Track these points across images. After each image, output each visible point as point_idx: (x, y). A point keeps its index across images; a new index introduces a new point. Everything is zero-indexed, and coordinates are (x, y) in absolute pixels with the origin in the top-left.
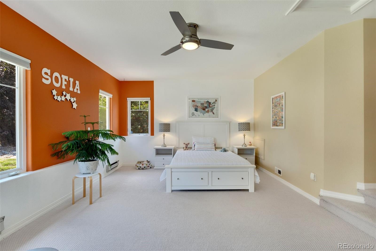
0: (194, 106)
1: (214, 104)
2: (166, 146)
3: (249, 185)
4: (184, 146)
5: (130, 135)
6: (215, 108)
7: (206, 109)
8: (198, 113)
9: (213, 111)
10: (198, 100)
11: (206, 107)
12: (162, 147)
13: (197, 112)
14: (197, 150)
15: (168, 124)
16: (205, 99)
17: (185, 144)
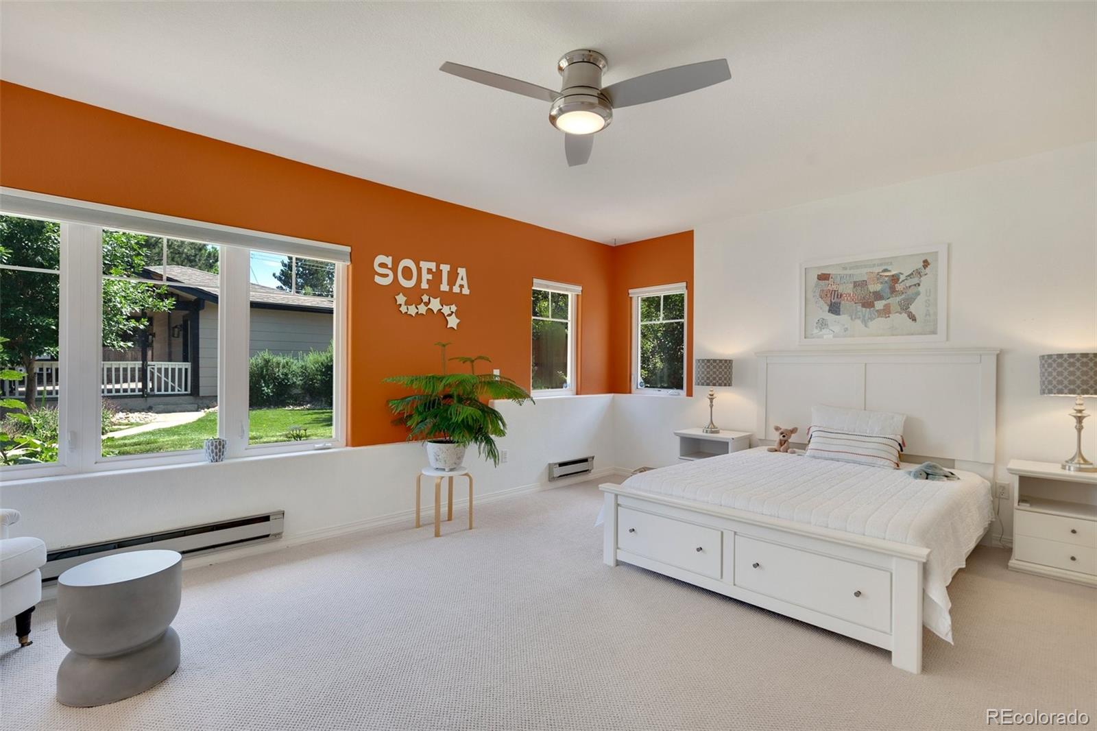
0: (824, 295)
1: (915, 280)
2: (717, 432)
3: (893, 633)
4: (776, 437)
5: (638, 391)
6: (918, 294)
7: (875, 303)
8: (844, 318)
9: (912, 308)
10: (842, 272)
11: (878, 296)
12: (705, 434)
13: (837, 316)
14: (814, 457)
15: (726, 361)
16: (874, 265)
17: (780, 431)
